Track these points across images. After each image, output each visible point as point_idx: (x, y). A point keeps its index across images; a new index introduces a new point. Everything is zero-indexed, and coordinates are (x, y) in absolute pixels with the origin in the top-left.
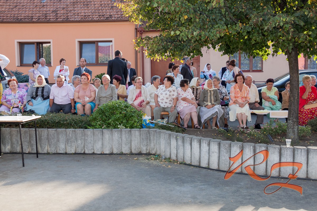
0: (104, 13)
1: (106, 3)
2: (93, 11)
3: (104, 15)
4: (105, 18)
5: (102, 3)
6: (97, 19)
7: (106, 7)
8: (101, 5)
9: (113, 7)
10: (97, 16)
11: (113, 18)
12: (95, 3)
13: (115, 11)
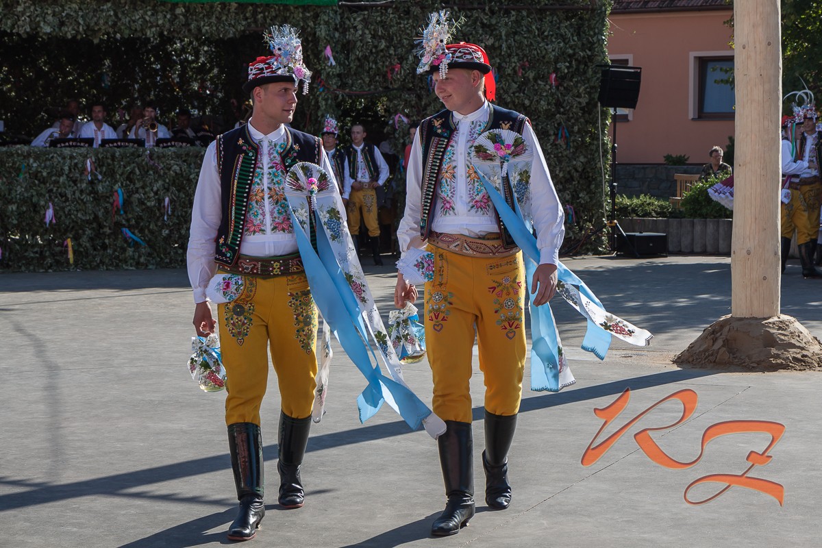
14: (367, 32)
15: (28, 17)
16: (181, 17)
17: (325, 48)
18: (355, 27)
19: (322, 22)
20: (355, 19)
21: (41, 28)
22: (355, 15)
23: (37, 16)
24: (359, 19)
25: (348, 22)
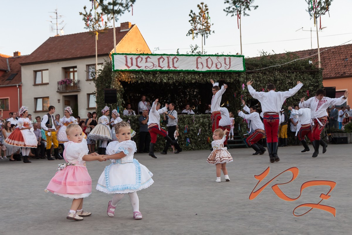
0: (339, 71)
1: (340, 63)
2: (331, 70)
3: (339, 73)
4: (340, 75)
5: (337, 63)
6: (334, 76)
7: (341, 66)
8: (336, 64)
9: (346, 65)
10: (334, 74)
11: (347, 74)
12: (332, 64)
13: (347, 68)
14: (253, 80)
15: (160, 78)
16: (202, 77)
17: (242, 84)
18: (250, 78)
19: (241, 77)
20: (250, 76)
21: (164, 81)
22: (250, 75)
23: (162, 77)
24: (251, 76)
25: (248, 77)
